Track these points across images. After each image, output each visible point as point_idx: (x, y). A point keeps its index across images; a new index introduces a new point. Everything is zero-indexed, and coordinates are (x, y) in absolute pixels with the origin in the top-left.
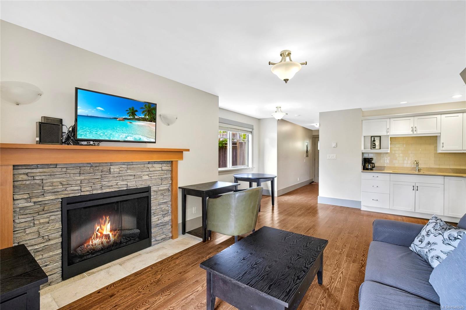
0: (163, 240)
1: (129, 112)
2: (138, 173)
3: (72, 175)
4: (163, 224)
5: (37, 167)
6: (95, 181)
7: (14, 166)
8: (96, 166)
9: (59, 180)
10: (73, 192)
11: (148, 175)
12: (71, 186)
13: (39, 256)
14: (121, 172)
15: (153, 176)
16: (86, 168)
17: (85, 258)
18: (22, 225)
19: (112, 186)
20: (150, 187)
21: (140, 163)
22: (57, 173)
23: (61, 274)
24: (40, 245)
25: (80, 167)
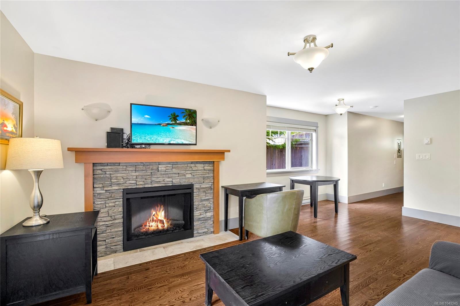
0: (205, 234)
1: (171, 117)
2: (182, 172)
3: (130, 171)
4: (205, 219)
5: (107, 164)
6: (146, 177)
7: (93, 164)
8: (147, 165)
9: (121, 175)
10: (131, 185)
11: (191, 174)
12: (130, 180)
13: (108, 230)
14: (167, 171)
15: (195, 175)
16: (140, 166)
17: (140, 237)
18: (99, 206)
19: (159, 182)
20: (193, 184)
21: (184, 163)
22: (120, 170)
23: (123, 246)
24: (109, 222)
25: (135, 166)
